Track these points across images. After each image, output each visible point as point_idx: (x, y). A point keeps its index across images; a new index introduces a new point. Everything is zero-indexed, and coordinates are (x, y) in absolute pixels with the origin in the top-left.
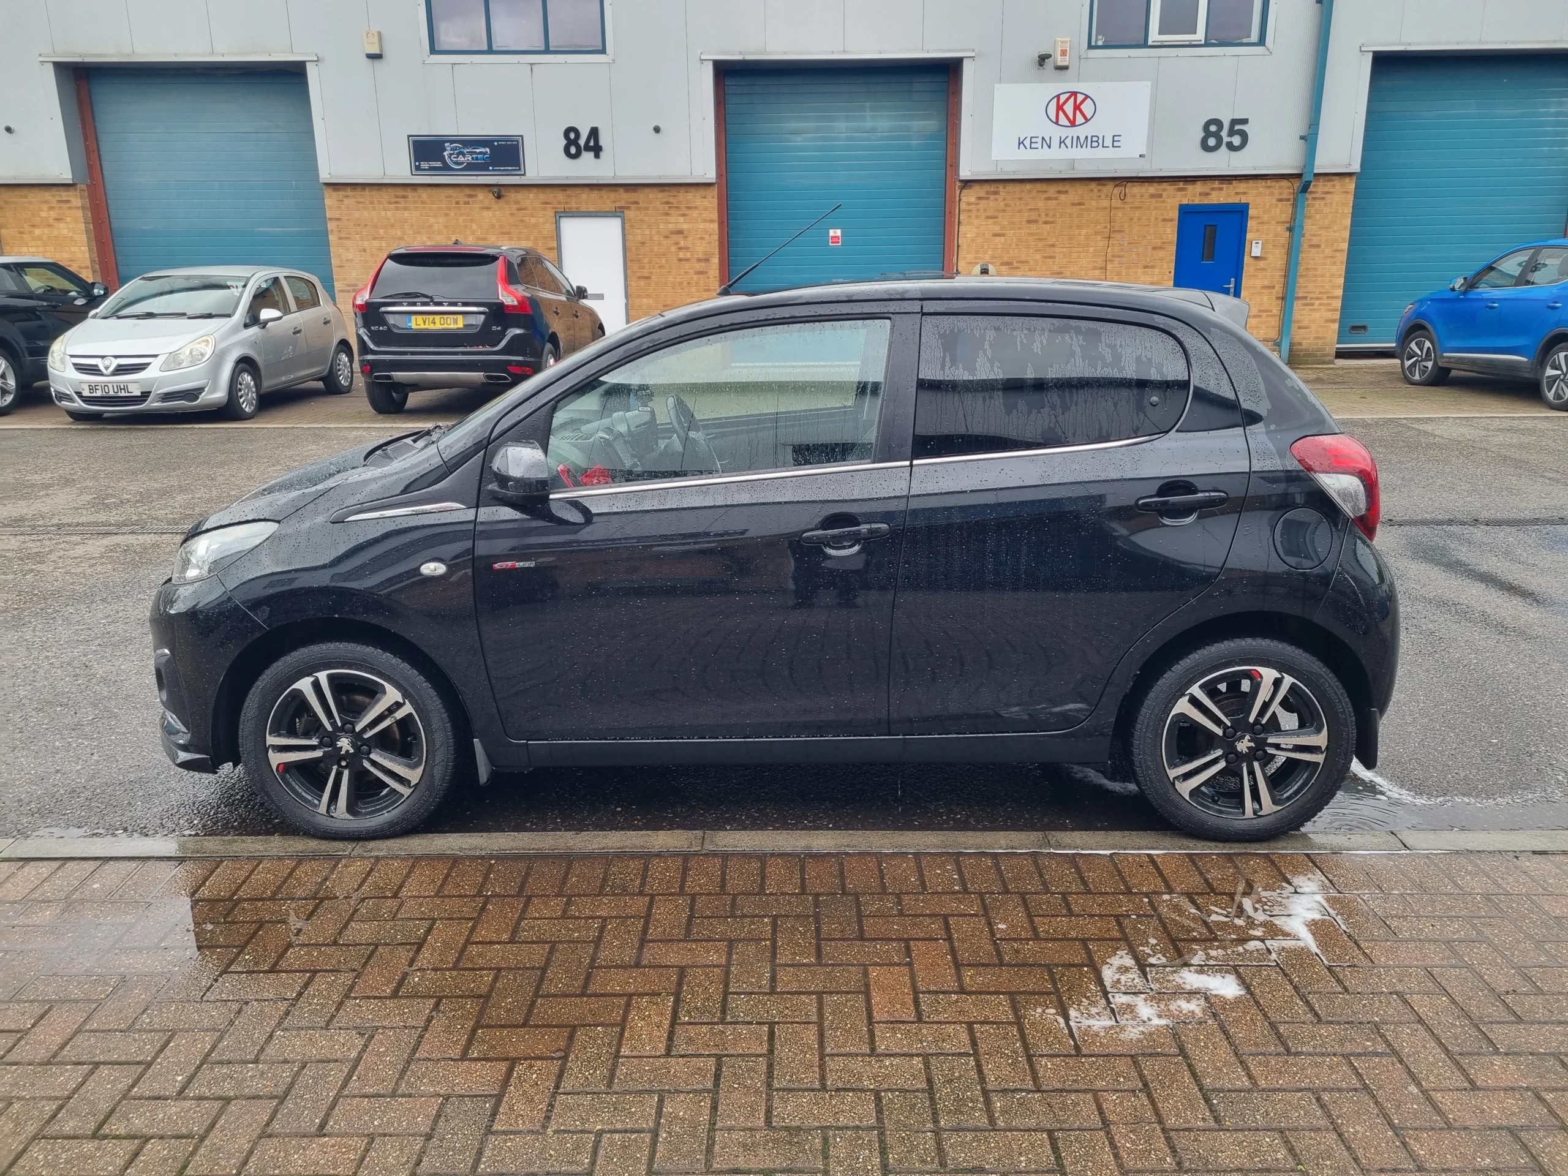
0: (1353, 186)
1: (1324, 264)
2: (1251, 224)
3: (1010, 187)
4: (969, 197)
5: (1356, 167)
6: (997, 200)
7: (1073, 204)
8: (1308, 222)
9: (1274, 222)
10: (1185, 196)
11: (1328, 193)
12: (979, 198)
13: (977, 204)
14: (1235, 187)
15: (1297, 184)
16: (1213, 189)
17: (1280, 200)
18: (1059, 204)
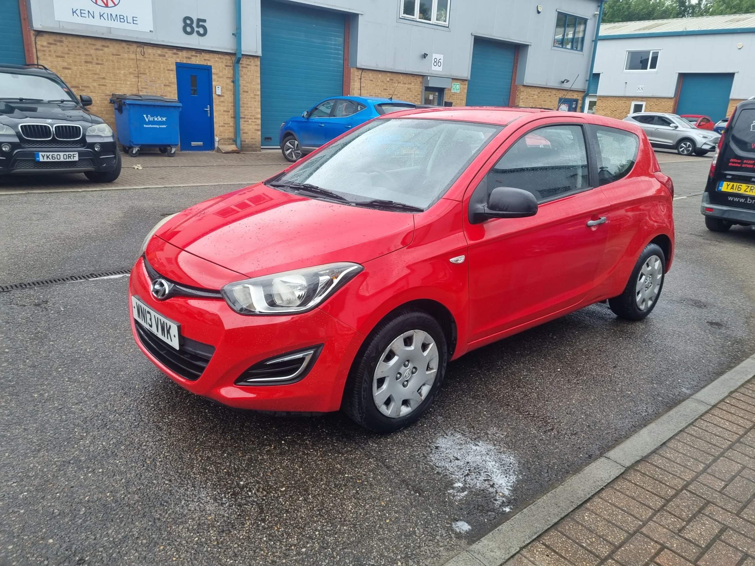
0: (259, 63)
1: (251, 101)
2: (214, 77)
3: (70, 39)
4: (42, 42)
5: (260, 53)
6: (62, 46)
7: (113, 55)
8: (241, 79)
9: (225, 77)
10: (178, 57)
11: (248, 65)
12: (50, 44)
13: (49, 47)
14: (203, 56)
15: (234, 58)
16: (192, 56)
17: (227, 66)
18: (104, 54)
